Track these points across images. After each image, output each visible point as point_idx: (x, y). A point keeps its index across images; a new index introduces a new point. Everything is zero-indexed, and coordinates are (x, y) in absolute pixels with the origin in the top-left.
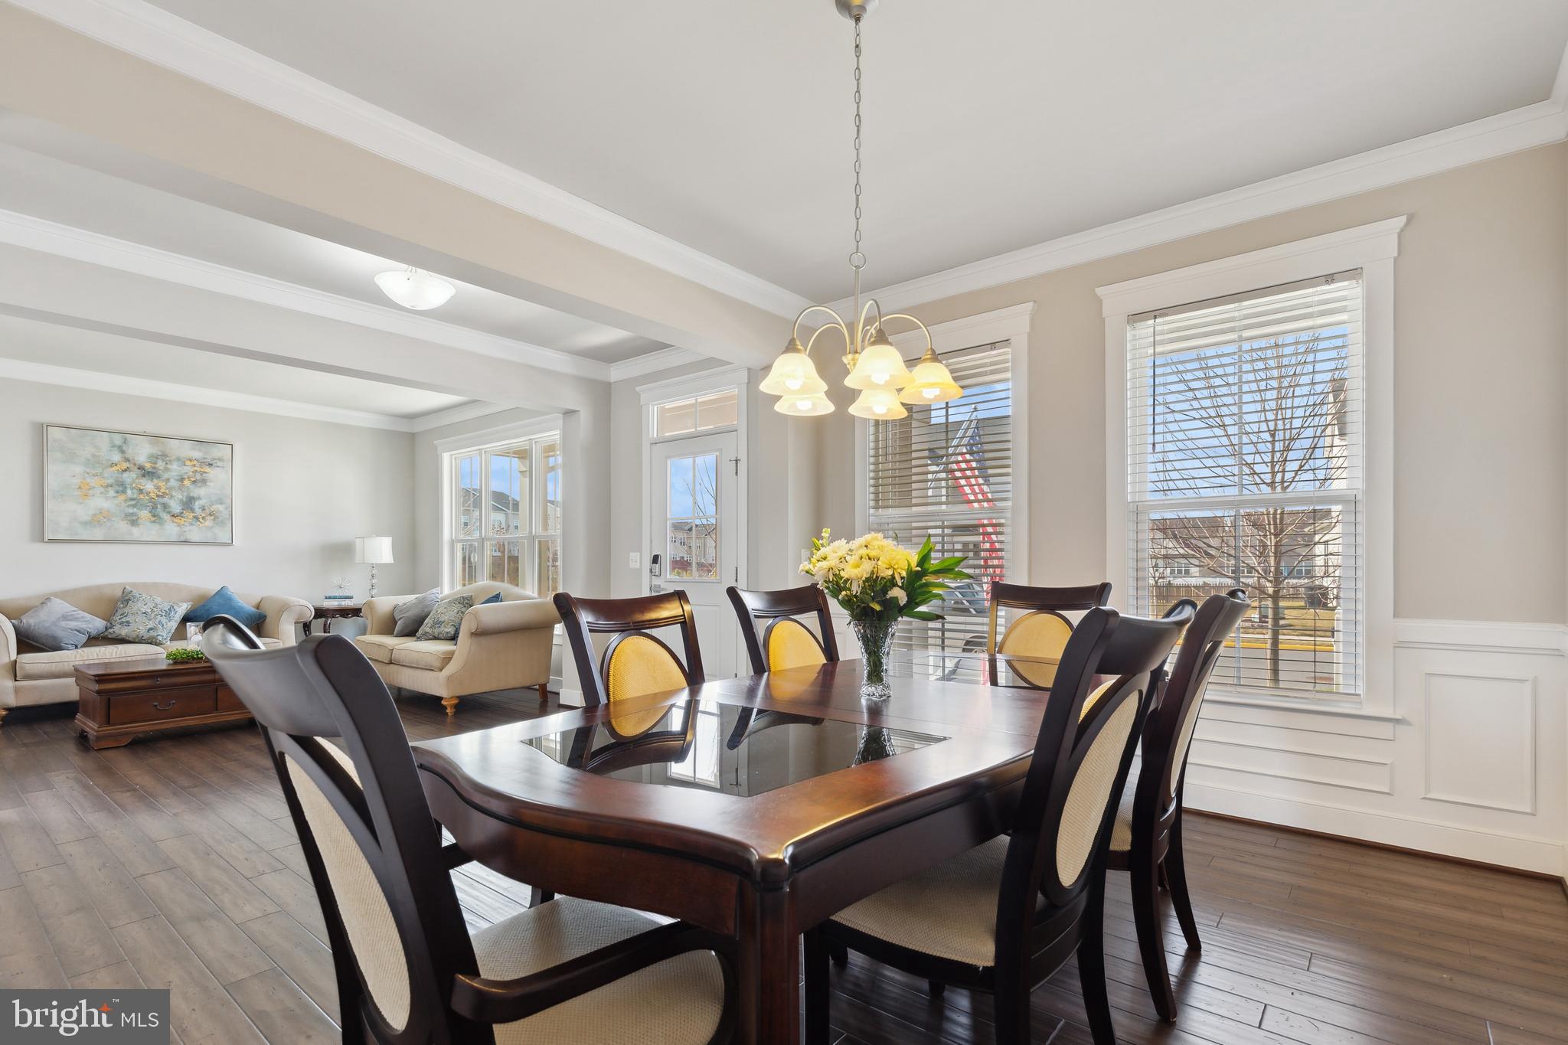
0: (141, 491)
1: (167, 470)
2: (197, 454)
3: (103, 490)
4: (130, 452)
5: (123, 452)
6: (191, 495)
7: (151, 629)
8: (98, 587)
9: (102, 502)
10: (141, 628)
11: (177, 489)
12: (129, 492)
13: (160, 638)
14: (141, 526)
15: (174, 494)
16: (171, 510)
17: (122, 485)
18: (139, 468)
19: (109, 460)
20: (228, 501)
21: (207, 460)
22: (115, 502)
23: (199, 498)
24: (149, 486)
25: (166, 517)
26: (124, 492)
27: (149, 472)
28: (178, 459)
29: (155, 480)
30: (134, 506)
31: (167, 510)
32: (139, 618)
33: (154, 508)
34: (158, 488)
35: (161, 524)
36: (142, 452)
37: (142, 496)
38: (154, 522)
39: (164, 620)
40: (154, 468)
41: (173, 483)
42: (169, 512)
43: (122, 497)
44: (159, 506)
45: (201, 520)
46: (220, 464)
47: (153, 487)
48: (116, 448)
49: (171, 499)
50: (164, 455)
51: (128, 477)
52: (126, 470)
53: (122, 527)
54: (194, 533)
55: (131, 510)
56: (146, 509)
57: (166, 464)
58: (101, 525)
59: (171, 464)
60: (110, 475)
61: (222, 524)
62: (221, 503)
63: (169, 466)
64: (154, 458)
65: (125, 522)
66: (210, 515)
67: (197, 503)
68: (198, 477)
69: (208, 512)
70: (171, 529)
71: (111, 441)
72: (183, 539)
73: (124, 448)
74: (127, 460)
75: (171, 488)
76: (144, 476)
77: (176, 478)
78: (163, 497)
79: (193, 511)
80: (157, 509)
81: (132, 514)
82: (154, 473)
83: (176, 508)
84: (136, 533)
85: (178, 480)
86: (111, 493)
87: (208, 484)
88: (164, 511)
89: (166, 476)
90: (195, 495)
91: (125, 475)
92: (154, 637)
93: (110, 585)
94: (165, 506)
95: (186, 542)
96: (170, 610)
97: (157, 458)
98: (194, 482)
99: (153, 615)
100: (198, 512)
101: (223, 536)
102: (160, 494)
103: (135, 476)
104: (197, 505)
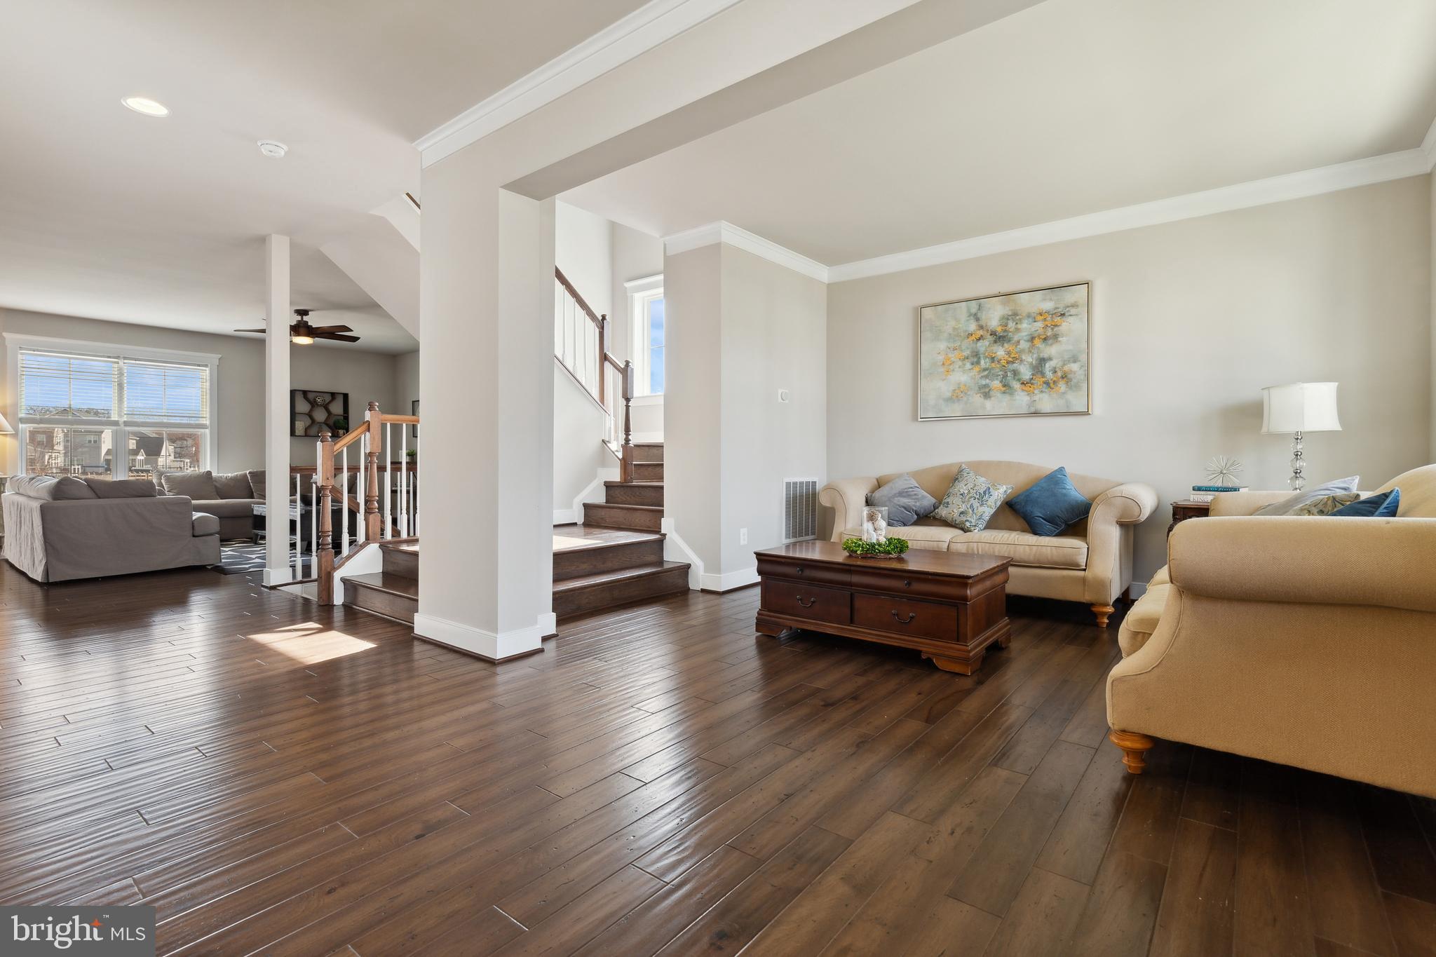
0: (993, 359)
1: (1018, 330)
2: (1048, 306)
3: (960, 363)
4: (983, 316)
5: (977, 319)
6: (1041, 355)
7: (962, 513)
8: (942, 467)
9: (963, 376)
10: (955, 511)
11: (1027, 351)
12: (982, 362)
13: (968, 524)
14: (992, 398)
15: (1024, 358)
16: (1020, 377)
17: (976, 355)
18: (991, 335)
19: (966, 331)
20: (1083, 357)
21: (1059, 310)
22: (971, 374)
23: (1050, 359)
24: (1000, 352)
25: (1016, 385)
26: (978, 363)
27: (1000, 337)
28: (1029, 316)
29: (1005, 345)
30: (986, 377)
31: (1017, 378)
32: (957, 499)
33: (1005, 376)
34: (1009, 353)
35: (1011, 394)
36: (994, 315)
37: (993, 365)
38: (1004, 393)
39: (976, 504)
40: (1005, 331)
41: (1024, 345)
42: (1019, 380)
43: (977, 369)
44: (1009, 374)
45: (1052, 385)
46: (1073, 311)
47: (1003, 353)
48: (972, 317)
49: (1020, 364)
50: (1015, 314)
51: (982, 346)
52: (979, 340)
53: (977, 399)
54: (1046, 402)
55: (984, 382)
56: (997, 379)
57: (1017, 323)
58: (959, 400)
59: (1021, 323)
60: (967, 347)
61: (1077, 387)
62: (1075, 362)
63: (1019, 326)
64: (1005, 320)
65: (979, 395)
66: (1063, 378)
67: (1047, 365)
68: (1049, 333)
69: (1060, 374)
70: (1021, 399)
71: (969, 310)
72: (1033, 410)
73: (979, 315)
74: (981, 327)
75: (1022, 351)
76: (995, 342)
77: (1025, 338)
78: (1013, 362)
79: (1043, 374)
80: (1008, 378)
81: (986, 386)
82: (1004, 337)
83: (1026, 373)
84: (990, 406)
85: (1028, 341)
86: (968, 366)
87: (1060, 339)
88: (1014, 379)
89: (1016, 338)
90: (1046, 356)
91: (979, 344)
92: (963, 523)
93: (951, 465)
94: (1015, 373)
95: (1036, 414)
96: (985, 492)
97: (1008, 319)
98: (1045, 339)
99: (968, 497)
100: (1049, 375)
101: (1078, 404)
102: (1010, 359)
103: (987, 343)
104: (1048, 366)
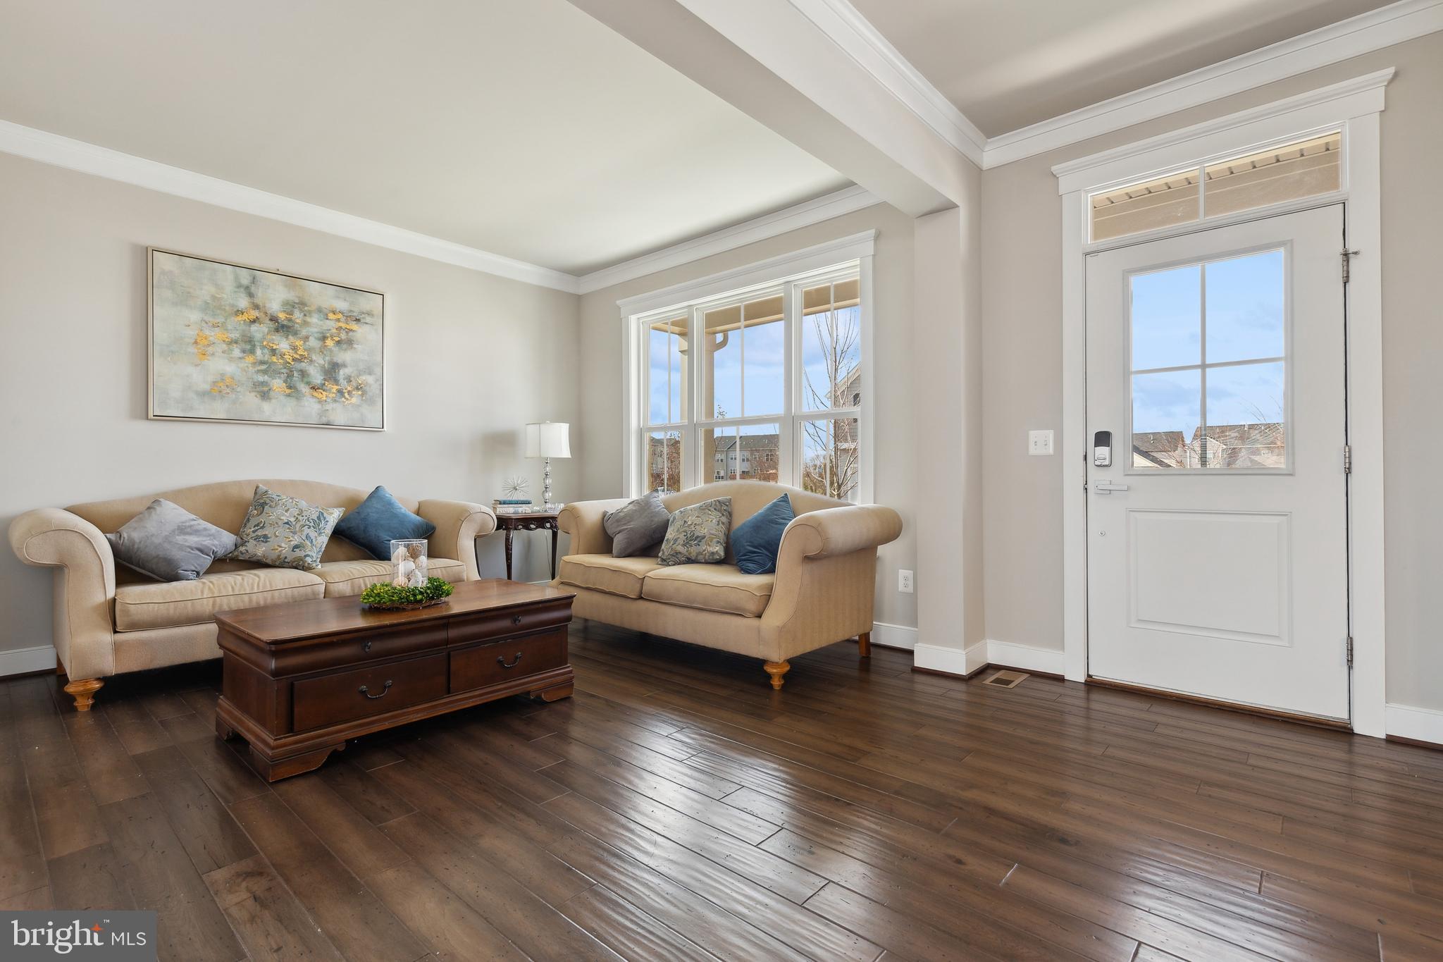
0: (273, 352)
1: (305, 323)
2: (341, 305)
3: (225, 347)
4: (260, 294)
5: (251, 295)
6: (335, 360)
7: (296, 547)
8: (221, 486)
9: (226, 365)
10: (283, 545)
11: (318, 350)
12: (259, 352)
13: (309, 560)
14: (273, 401)
15: (314, 358)
16: (309, 380)
17: (250, 341)
18: (271, 320)
19: (233, 306)
20: (378, 370)
21: (355, 314)
22: (242, 365)
23: (344, 365)
24: (283, 345)
25: (304, 389)
26: (252, 352)
27: (283, 326)
28: (320, 310)
29: (290, 337)
30: (265, 372)
31: (305, 380)
32: (280, 530)
33: (290, 376)
34: (295, 348)
35: (298, 399)
36: (275, 297)
37: (274, 359)
38: (289, 395)
39: (313, 534)
40: (290, 320)
41: (313, 342)
42: (308, 383)
43: (250, 359)
44: (296, 374)
45: (346, 395)
46: (368, 319)
47: (288, 347)
48: (242, 290)
49: (310, 364)
50: (302, 304)
51: (258, 331)
52: (254, 321)
53: (251, 400)
54: (339, 414)
55: (261, 378)
56: (280, 377)
57: (305, 315)
58: (222, 397)
59: (311, 317)
60: (235, 326)
61: (371, 402)
62: (370, 374)
63: (308, 319)
64: (290, 306)
65: (253, 394)
66: (357, 389)
67: (341, 372)
68: (343, 336)
69: (354, 384)
70: (310, 406)
71: (237, 278)
72: (324, 420)
73: (253, 289)
74: (256, 307)
75: (309, 350)
76: (277, 330)
77: (316, 335)
78: (300, 361)
79: (336, 382)
80: (294, 377)
81: (263, 384)
82: (288, 327)
83: (317, 378)
84: (267, 410)
85: (319, 339)
86: (237, 352)
87: (355, 346)
88: (302, 381)
89: (304, 332)
90: (339, 361)
91: (254, 328)
92: (301, 559)
93: (238, 484)
94: (303, 374)
95: (327, 425)
96: (319, 518)
97: (293, 307)
98: (339, 342)
99: (298, 526)
100: (343, 382)
101: (373, 419)
102: (298, 357)
103: (266, 330)
104: (342, 373)
